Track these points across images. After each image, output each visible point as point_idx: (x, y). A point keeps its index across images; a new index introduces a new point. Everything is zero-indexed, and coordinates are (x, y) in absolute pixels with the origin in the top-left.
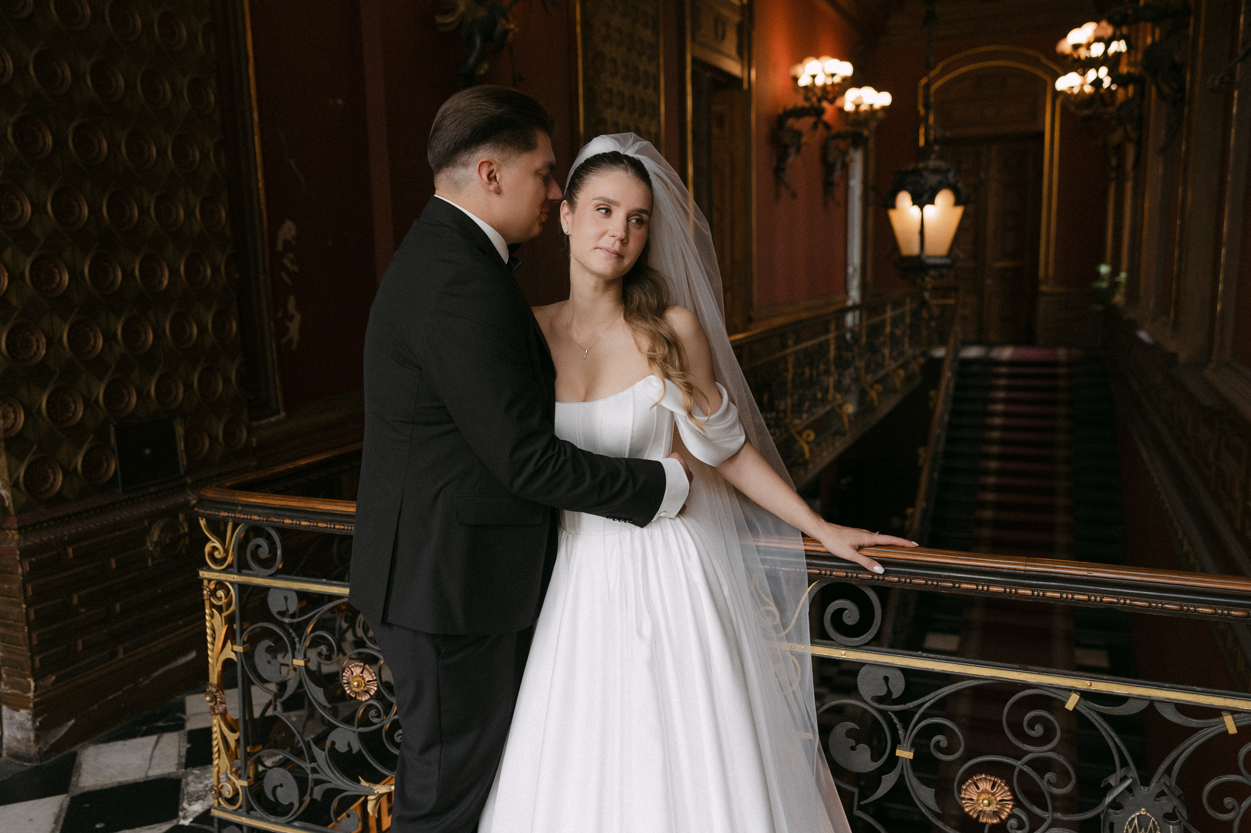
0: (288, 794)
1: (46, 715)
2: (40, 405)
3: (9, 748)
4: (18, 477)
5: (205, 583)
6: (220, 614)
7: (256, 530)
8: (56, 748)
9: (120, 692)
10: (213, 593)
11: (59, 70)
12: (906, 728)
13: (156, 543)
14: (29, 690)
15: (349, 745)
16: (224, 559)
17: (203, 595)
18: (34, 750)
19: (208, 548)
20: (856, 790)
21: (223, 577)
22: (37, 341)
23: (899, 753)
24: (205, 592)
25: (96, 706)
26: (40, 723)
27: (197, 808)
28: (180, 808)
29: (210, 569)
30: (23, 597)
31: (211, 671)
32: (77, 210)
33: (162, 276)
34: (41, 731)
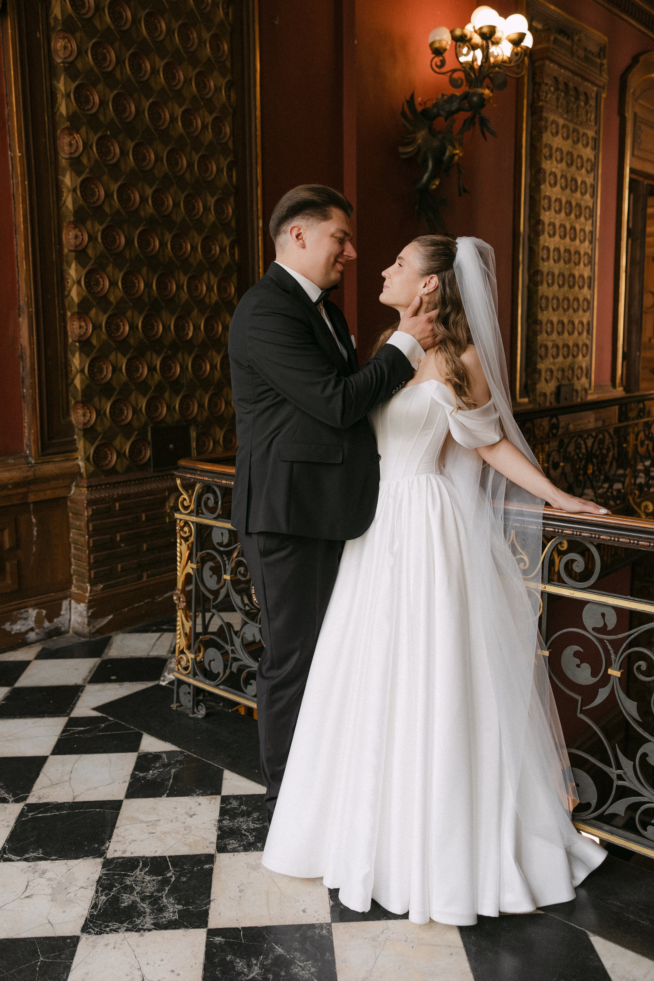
0: (217, 667)
1: (95, 609)
2: (106, 410)
3: (73, 628)
4: (90, 454)
5: (178, 521)
6: (185, 542)
7: (208, 488)
8: (99, 631)
9: (142, 603)
10: (182, 528)
11: (132, 195)
12: (616, 653)
13: (171, 507)
14: (87, 592)
15: (254, 636)
16: (189, 506)
17: (176, 530)
18: (87, 630)
19: (181, 499)
20: (579, 698)
21: (188, 518)
22: (107, 368)
23: (610, 671)
24: (177, 528)
25: (126, 609)
26: (92, 613)
27: (171, 677)
28: (163, 675)
29: (181, 513)
30: (86, 531)
31: (178, 581)
32: (137, 285)
33: (189, 329)
34: (92, 618)
